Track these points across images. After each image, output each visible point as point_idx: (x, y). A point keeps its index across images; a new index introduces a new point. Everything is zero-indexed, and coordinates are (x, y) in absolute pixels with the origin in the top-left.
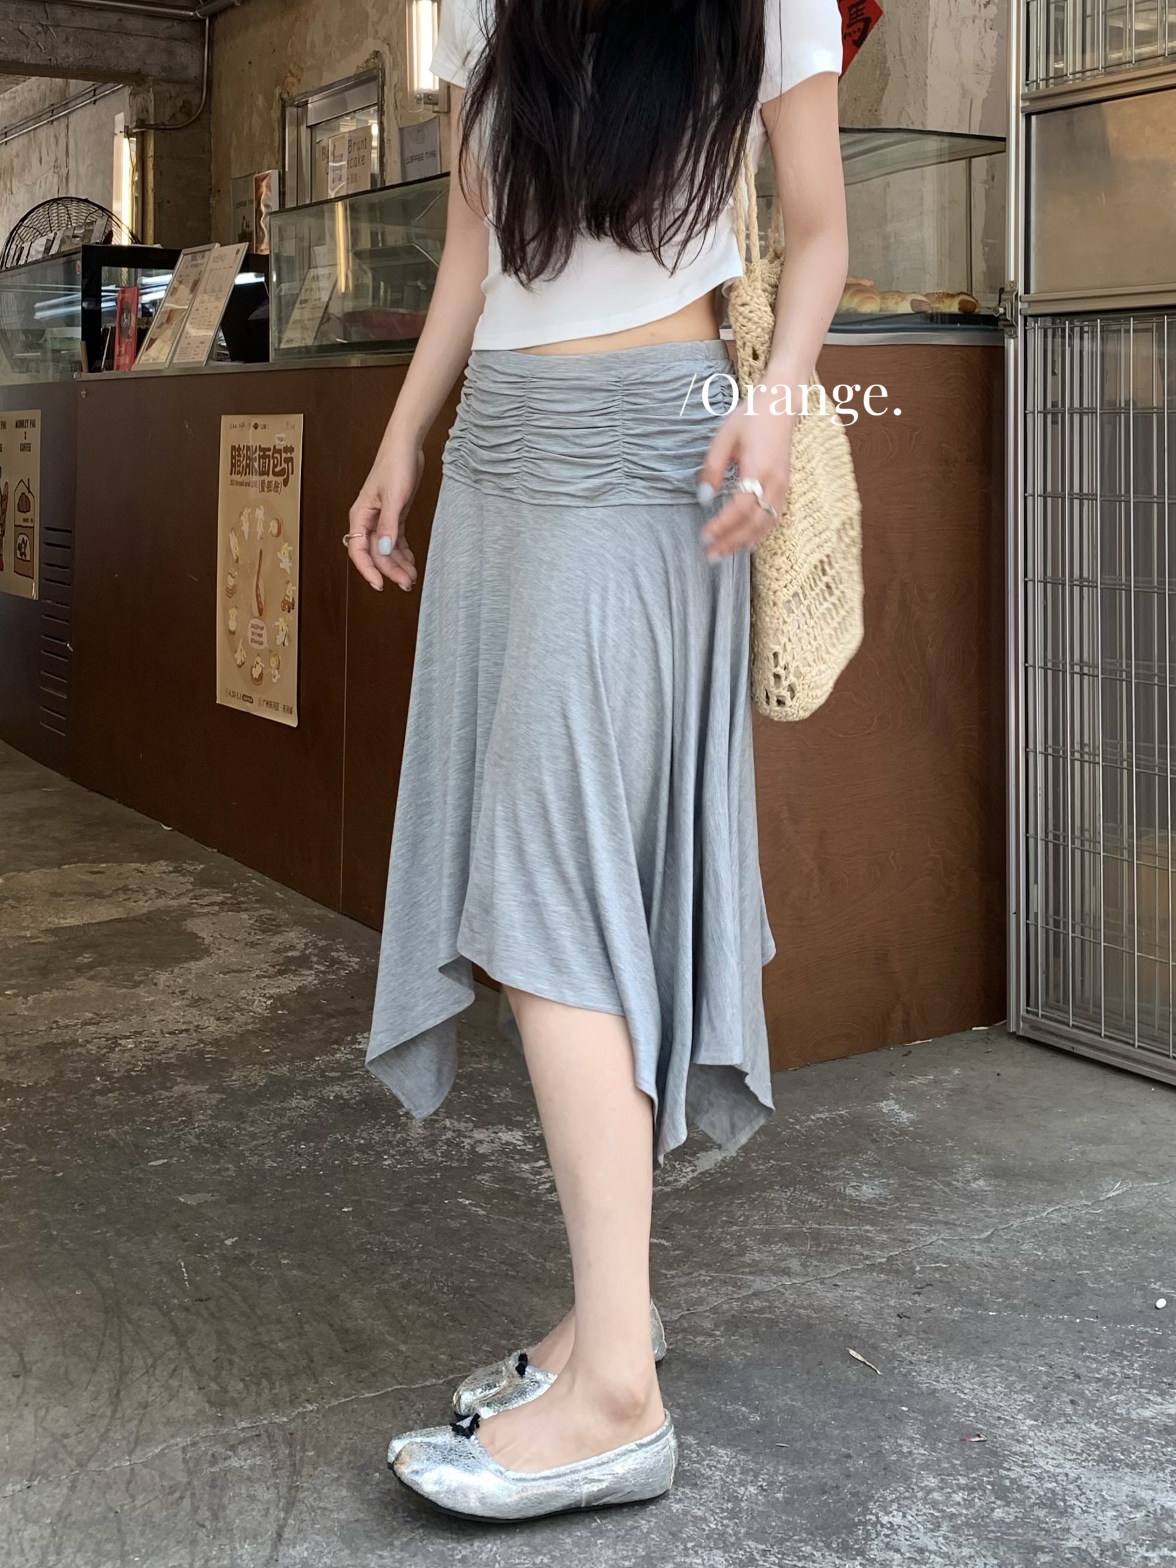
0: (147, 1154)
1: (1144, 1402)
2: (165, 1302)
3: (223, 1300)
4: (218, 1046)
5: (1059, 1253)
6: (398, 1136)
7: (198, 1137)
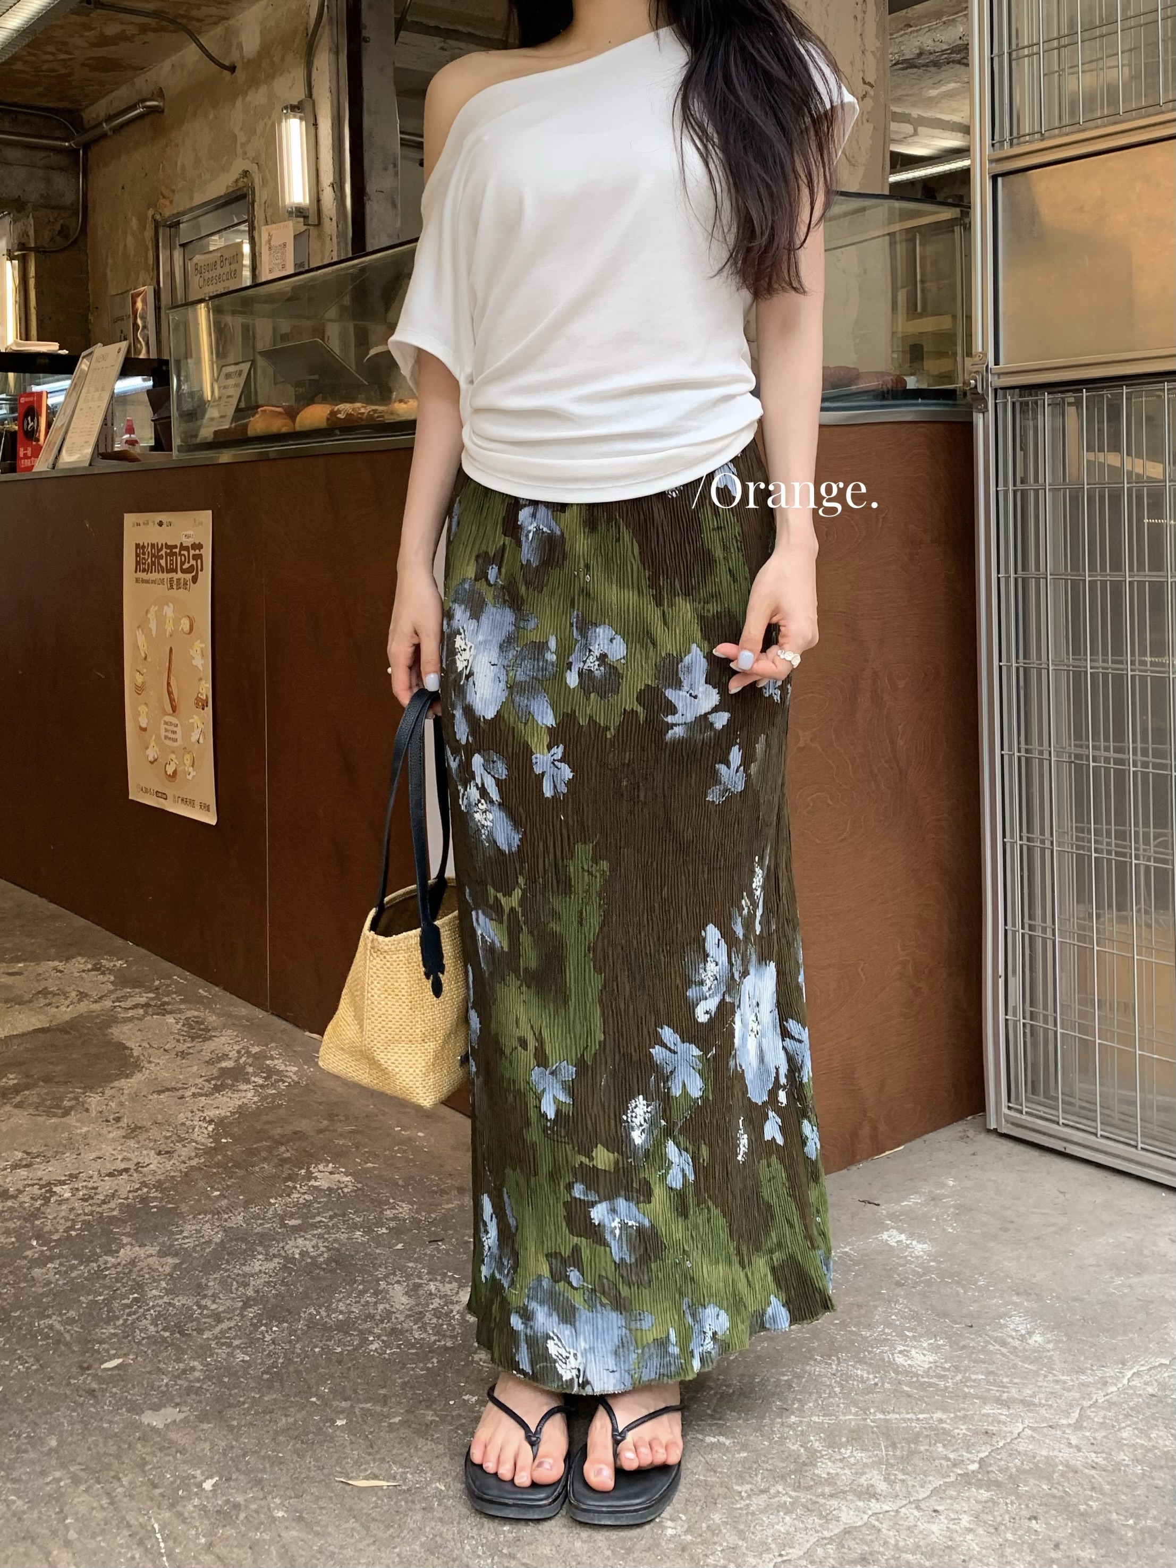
0: (98, 1351)
4: (163, 1191)
5: (1163, 1439)
6: (381, 1307)
7: (154, 1322)
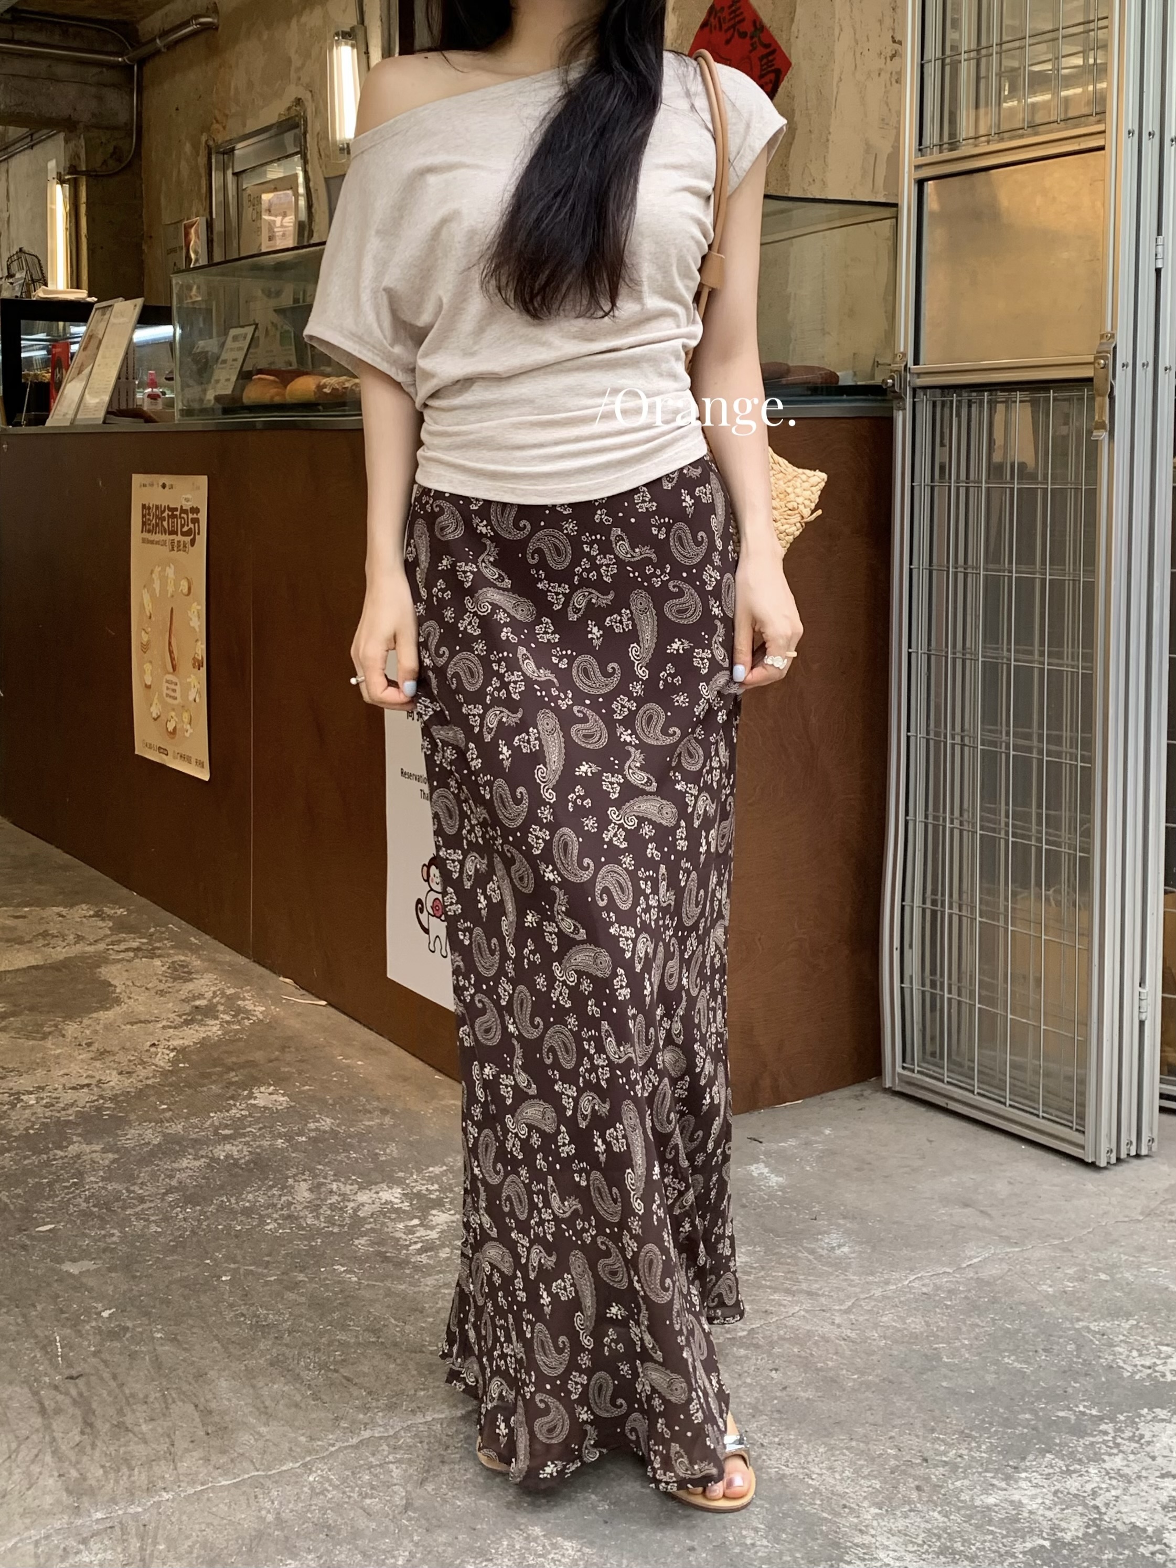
0: (36, 1218)
1: (989, 1488)
2: (35, 1380)
3: (93, 1378)
4: (117, 1102)
5: (916, 1324)
6: (284, 1198)
7: (87, 1200)
